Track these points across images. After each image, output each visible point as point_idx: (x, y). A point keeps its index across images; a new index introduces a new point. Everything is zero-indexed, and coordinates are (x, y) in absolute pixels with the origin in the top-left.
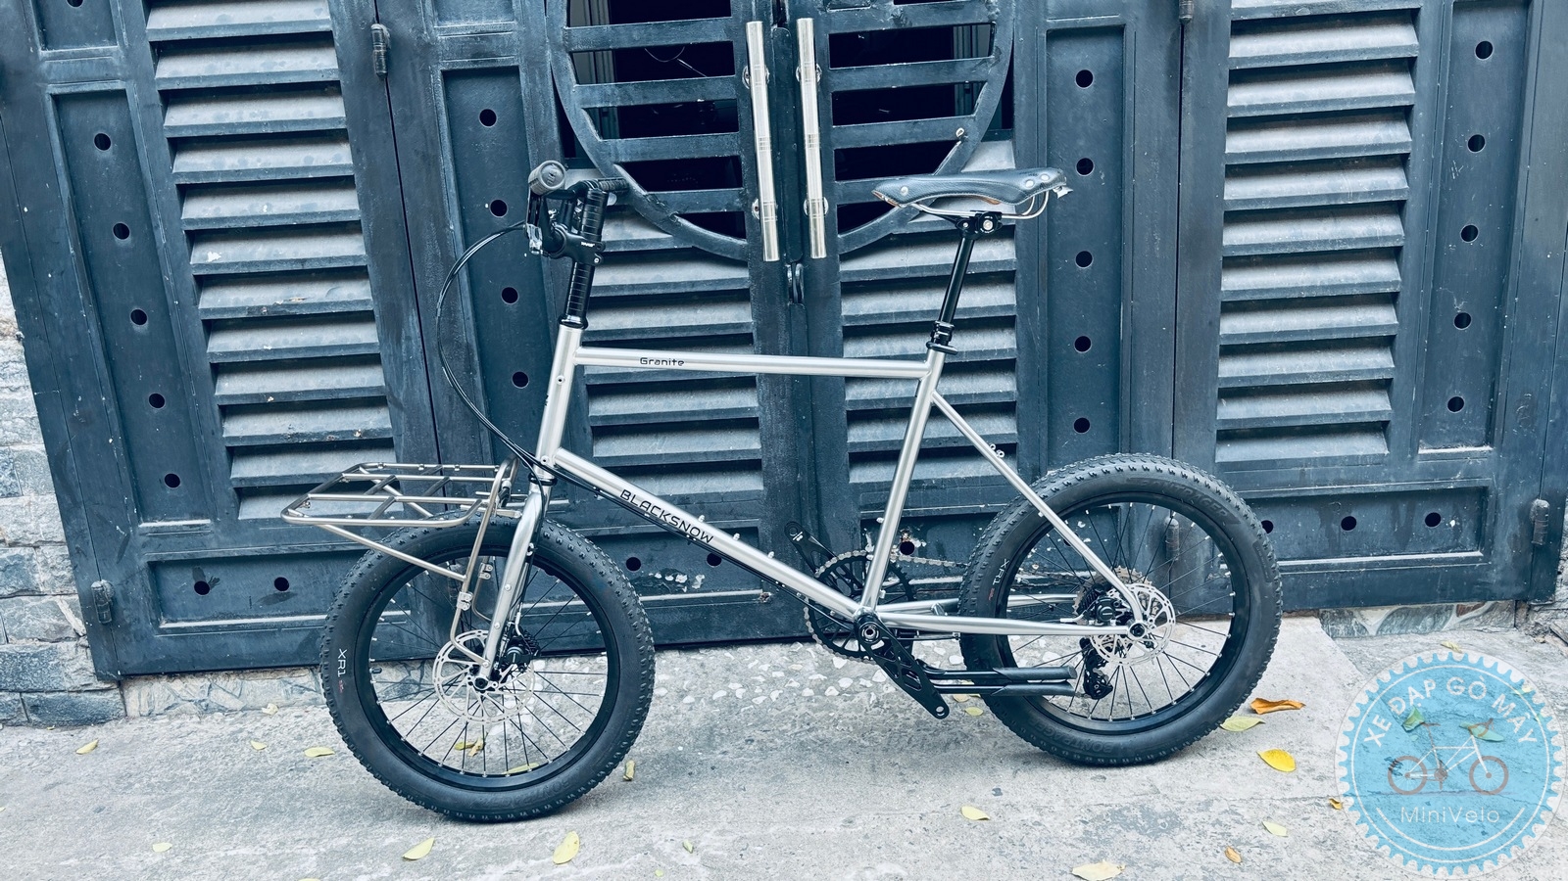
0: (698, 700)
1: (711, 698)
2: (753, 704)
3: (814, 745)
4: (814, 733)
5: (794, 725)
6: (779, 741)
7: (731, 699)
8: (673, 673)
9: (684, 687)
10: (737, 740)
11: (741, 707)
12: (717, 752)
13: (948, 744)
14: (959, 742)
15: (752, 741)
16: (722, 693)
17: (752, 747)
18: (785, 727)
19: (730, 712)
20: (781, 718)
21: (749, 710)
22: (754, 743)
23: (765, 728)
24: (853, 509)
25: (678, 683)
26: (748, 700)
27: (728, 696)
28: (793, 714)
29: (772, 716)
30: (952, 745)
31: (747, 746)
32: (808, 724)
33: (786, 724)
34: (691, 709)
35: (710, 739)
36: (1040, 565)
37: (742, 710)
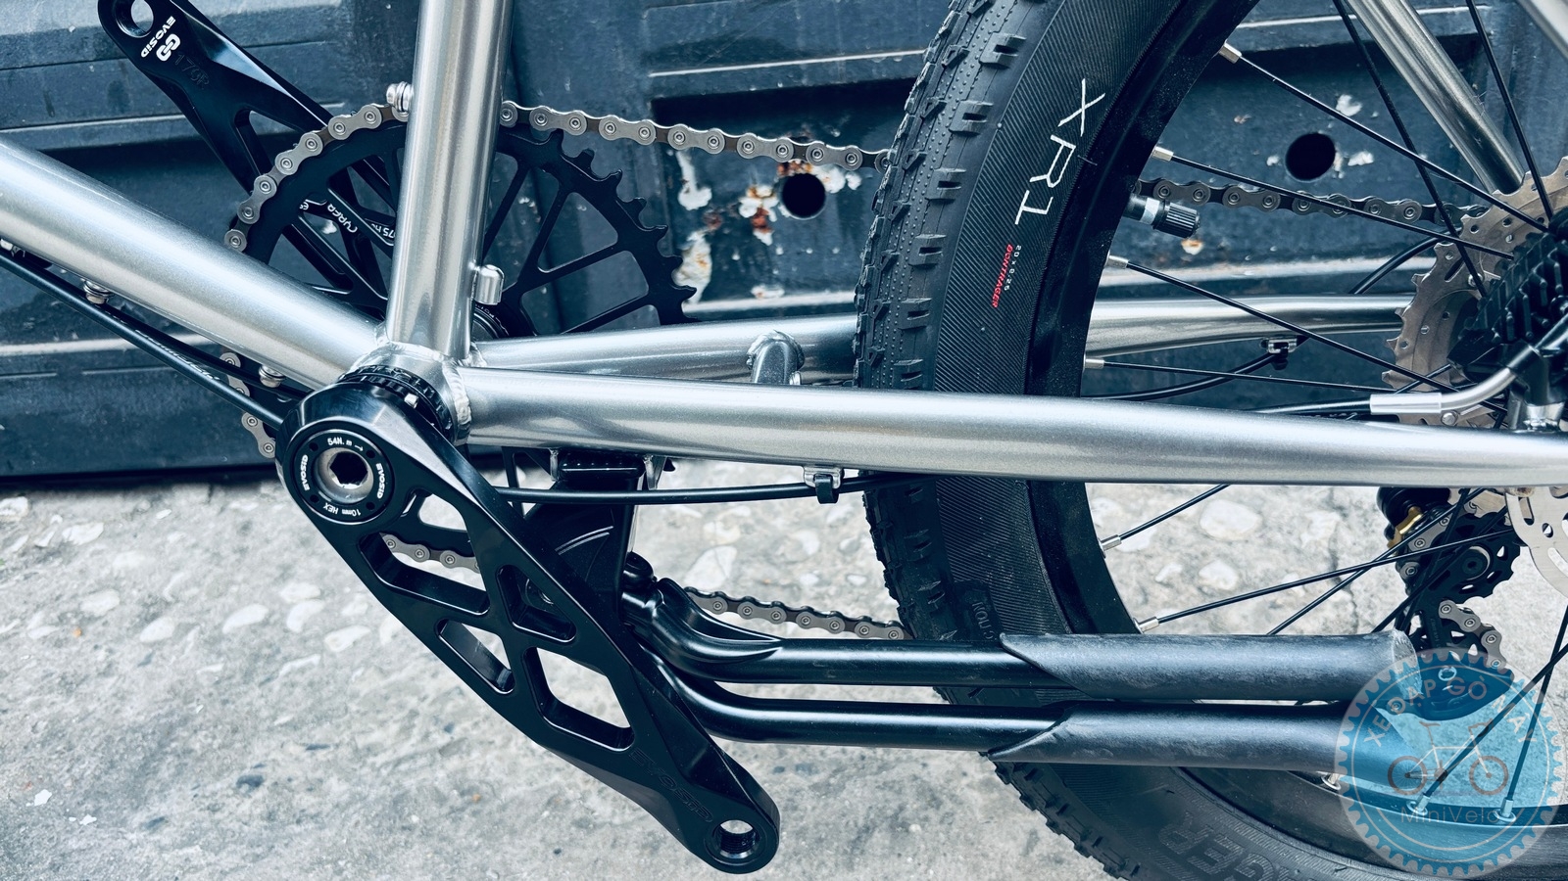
0: (183, 629)
1: (219, 627)
2: (321, 650)
3: (434, 810)
4: (453, 763)
5: (406, 730)
6: (337, 787)
7: (269, 634)
8: (158, 551)
9: (166, 594)
10: (218, 776)
11: (286, 660)
12: (140, 817)
13: (869, 829)
14: (905, 826)
15: (255, 783)
16: (255, 613)
17: (246, 806)
18: (376, 736)
19: (248, 676)
20: (376, 705)
21: (302, 670)
22: (260, 793)
23: (318, 735)
24: (623, 64)
25: (157, 577)
26: (311, 640)
27: (265, 623)
28: (416, 692)
29: (354, 696)
30: (880, 839)
31: (233, 802)
32: (448, 729)
33: (382, 724)
34: (147, 661)
35: (146, 770)
36: (1210, 241)
37: (287, 668)
